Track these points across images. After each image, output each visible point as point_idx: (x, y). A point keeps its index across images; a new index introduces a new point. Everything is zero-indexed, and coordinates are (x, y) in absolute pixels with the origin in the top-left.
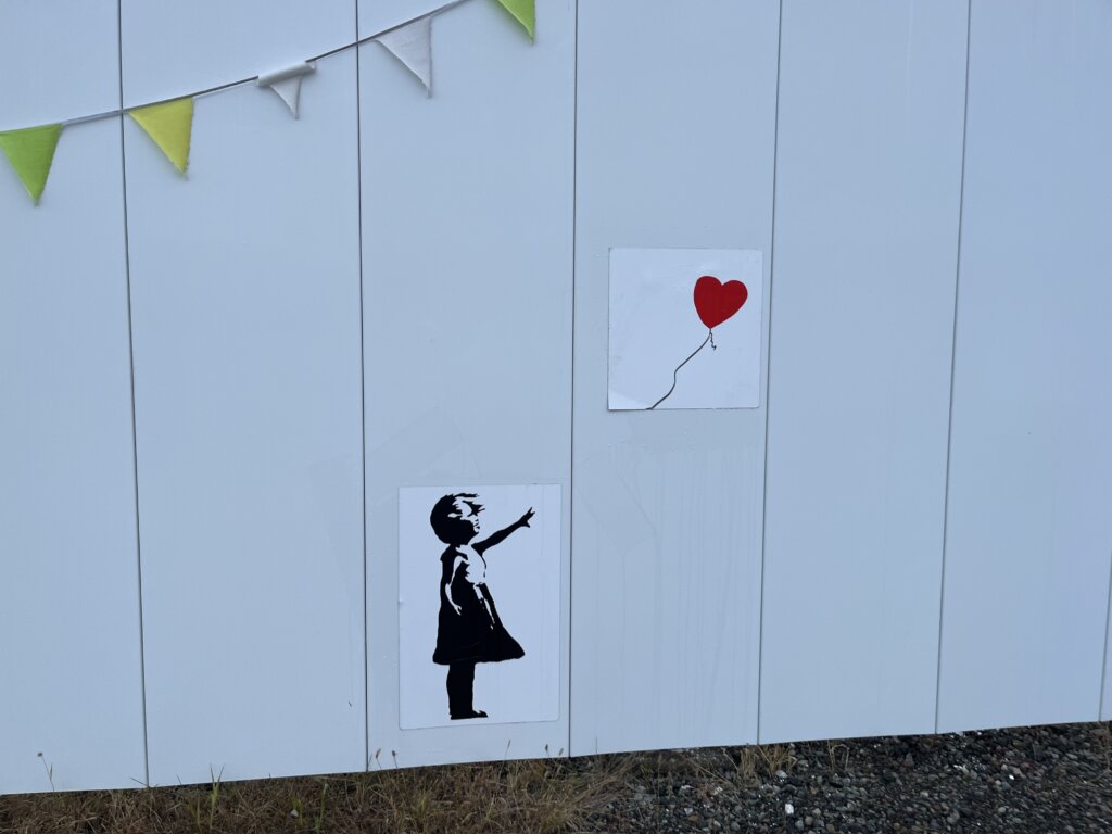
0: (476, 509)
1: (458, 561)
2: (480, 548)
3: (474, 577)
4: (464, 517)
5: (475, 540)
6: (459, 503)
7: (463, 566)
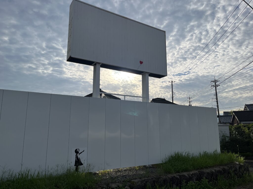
0: (79, 150)
1: (77, 155)
2: (79, 154)
3: (78, 157)
4: (78, 151)
5: (79, 153)
6: (78, 150)
7: (78, 156)
